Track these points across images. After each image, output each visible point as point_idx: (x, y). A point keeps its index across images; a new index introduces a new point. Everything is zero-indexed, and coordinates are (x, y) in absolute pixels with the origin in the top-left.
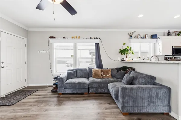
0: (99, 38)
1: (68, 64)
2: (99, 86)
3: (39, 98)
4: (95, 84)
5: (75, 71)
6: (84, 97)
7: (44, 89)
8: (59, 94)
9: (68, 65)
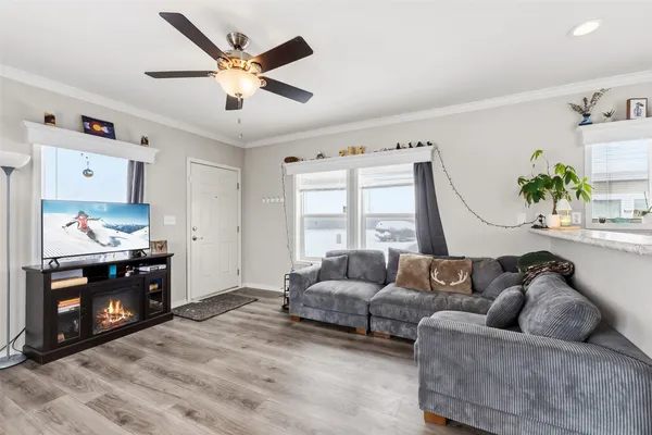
0: (429, 144)
1: (382, 231)
2: (405, 316)
3: (249, 318)
4: (389, 307)
5: (344, 258)
6: (351, 340)
7: (271, 300)
8: (293, 318)
9: (382, 235)
